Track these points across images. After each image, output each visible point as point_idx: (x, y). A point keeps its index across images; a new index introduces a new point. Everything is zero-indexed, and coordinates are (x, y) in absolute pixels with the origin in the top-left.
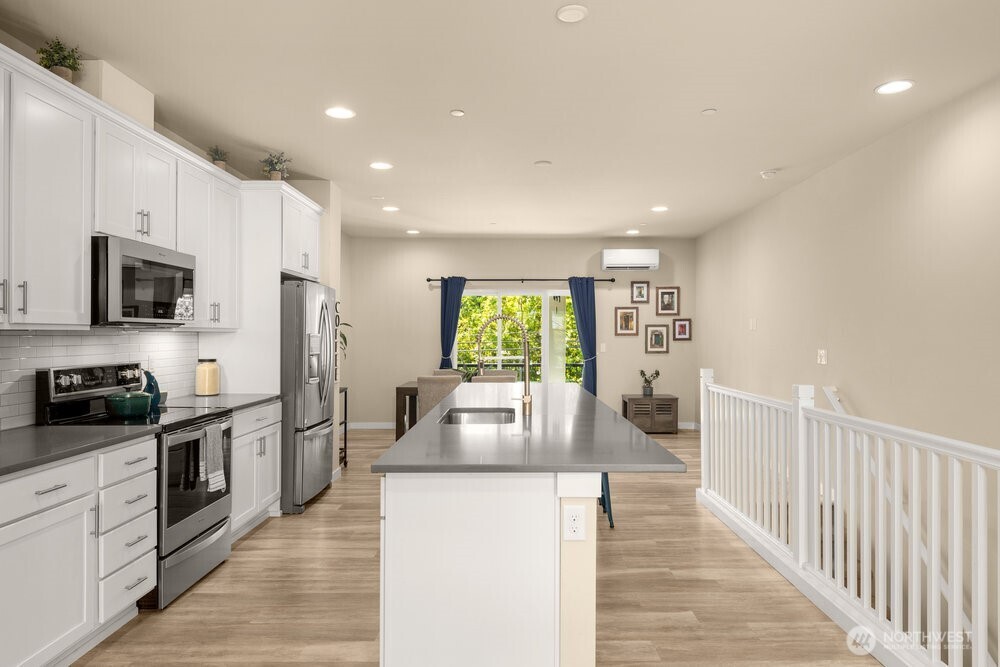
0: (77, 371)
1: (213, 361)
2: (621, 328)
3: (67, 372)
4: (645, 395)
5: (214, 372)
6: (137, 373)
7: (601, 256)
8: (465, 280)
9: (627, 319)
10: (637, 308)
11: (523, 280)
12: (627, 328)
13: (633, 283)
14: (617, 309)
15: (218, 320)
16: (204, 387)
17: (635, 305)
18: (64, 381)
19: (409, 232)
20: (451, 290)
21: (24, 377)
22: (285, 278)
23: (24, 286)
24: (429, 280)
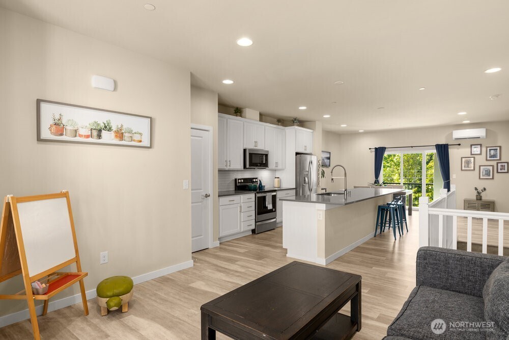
0: (242, 179)
1: (279, 178)
2: (465, 167)
3: (241, 179)
4: (477, 199)
5: (278, 181)
6: (257, 180)
7: (452, 134)
8: (385, 148)
9: (468, 163)
10: (474, 158)
11: (412, 147)
12: (468, 167)
13: (471, 145)
14: (462, 158)
15: (277, 166)
16: (276, 185)
17: (472, 156)
18: (240, 181)
19: (360, 131)
20: (379, 153)
21: (233, 180)
22: (297, 154)
23: (230, 161)
24: (370, 149)
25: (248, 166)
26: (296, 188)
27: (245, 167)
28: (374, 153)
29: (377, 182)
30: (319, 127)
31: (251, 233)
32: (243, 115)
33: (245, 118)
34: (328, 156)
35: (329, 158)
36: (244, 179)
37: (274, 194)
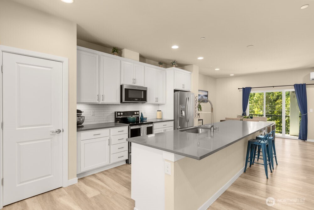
0: (122, 112)
1: (160, 111)
3: (120, 112)
5: (160, 114)
6: (138, 113)
7: (310, 75)
8: (251, 88)
11: (273, 87)
15: (157, 101)
16: (158, 117)
18: (119, 114)
19: (231, 75)
20: (246, 92)
21: (113, 113)
22: (175, 91)
23: (103, 96)
24: (239, 89)
25: (124, 101)
26: (174, 120)
27: (121, 101)
28: (242, 92)
29: (244, 114)
30: (196, 69)
31: (125, 163)
32: (122, 55)
33: (124, 57)
34: (206, 94)
35: (207, 96)
36: (123, 112)
37: (151, 125)
